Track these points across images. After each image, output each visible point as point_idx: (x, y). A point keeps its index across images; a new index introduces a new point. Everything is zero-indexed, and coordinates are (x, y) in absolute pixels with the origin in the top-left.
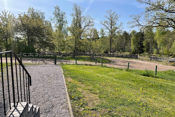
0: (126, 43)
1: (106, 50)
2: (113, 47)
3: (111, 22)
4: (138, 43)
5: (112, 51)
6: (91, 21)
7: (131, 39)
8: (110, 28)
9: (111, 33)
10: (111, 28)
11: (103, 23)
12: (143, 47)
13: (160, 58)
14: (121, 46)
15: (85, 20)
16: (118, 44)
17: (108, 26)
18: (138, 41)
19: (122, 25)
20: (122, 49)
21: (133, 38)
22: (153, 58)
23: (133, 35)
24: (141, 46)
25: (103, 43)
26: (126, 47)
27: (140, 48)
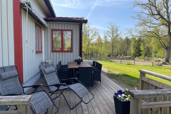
0: (128, 47)
1: (109, 54)
2: (115, 51)
3: (112, 31)
4: (136, 48)
5: (115, 55)
6: (97, 32)
7: (131, 44)
8: (111, 36)
9: (112, 40)
10: (113, 36)
11: (106, 32)
12: (141, 51)
13: (151, 59)
14: (123, 51)
15: (92, 32)
16: (120, 49)
17: (110, 34)
18: (136, 46)
19: (121, 34)
20: (124, 53)
21: (133, 43)
22: (146, 59)
23: (132, 41)
24: (139, 50)
25: (106, 48)
26: (128, 52)
27: (138, 52)
